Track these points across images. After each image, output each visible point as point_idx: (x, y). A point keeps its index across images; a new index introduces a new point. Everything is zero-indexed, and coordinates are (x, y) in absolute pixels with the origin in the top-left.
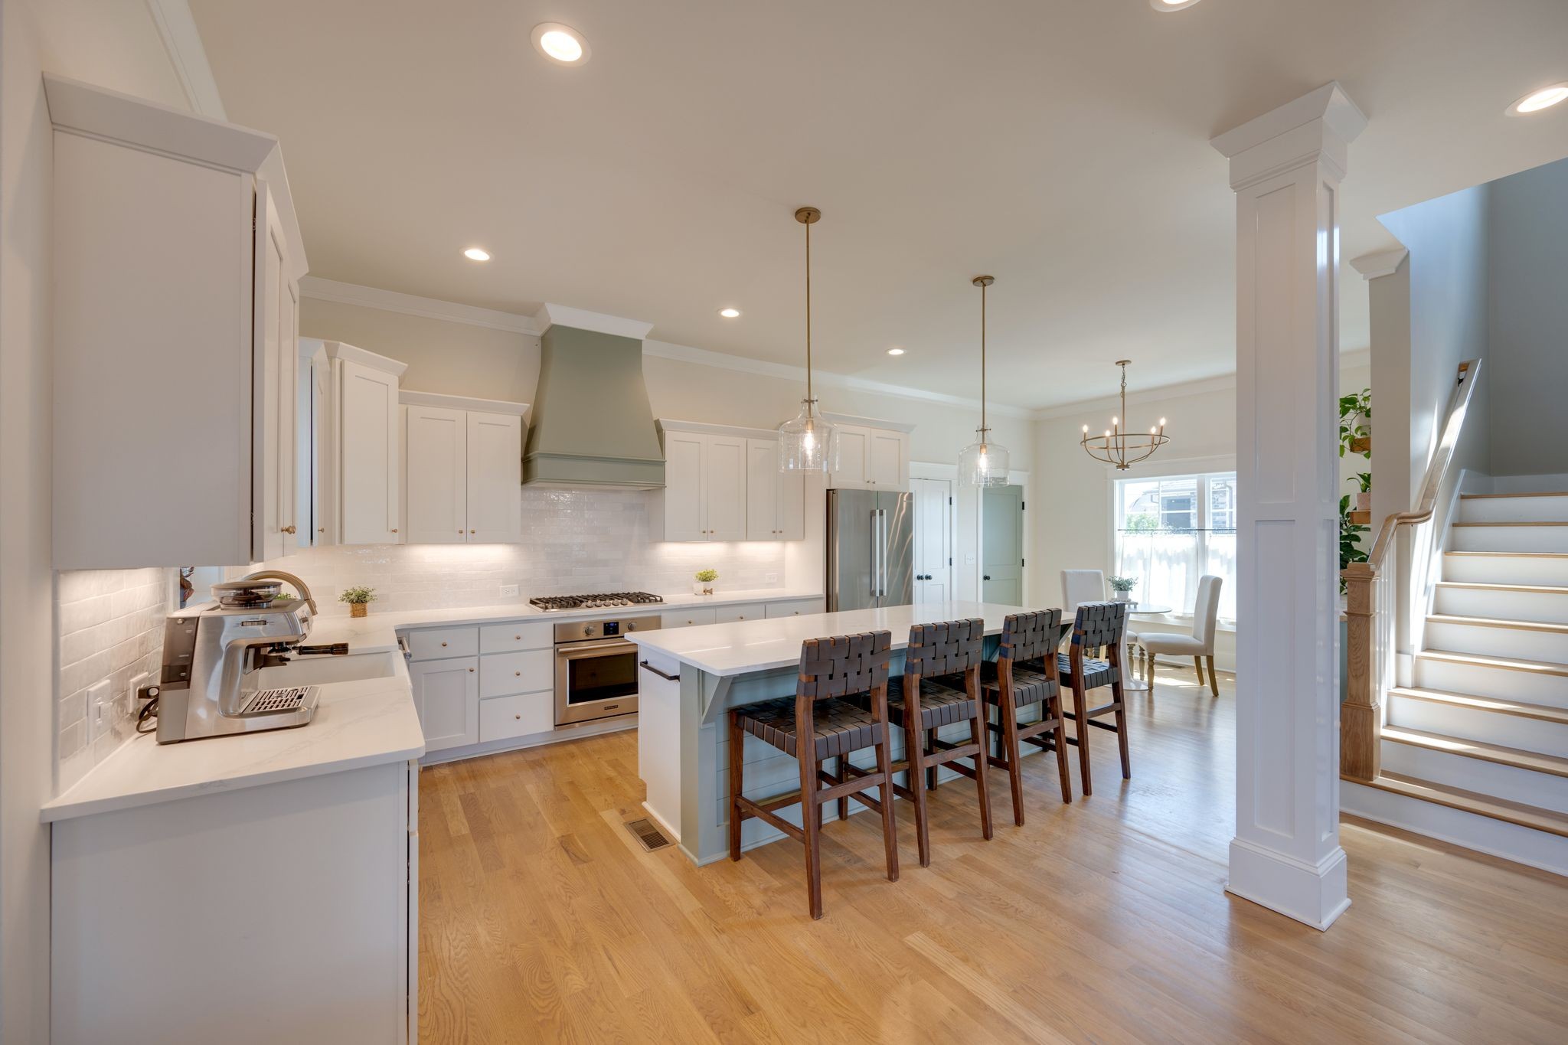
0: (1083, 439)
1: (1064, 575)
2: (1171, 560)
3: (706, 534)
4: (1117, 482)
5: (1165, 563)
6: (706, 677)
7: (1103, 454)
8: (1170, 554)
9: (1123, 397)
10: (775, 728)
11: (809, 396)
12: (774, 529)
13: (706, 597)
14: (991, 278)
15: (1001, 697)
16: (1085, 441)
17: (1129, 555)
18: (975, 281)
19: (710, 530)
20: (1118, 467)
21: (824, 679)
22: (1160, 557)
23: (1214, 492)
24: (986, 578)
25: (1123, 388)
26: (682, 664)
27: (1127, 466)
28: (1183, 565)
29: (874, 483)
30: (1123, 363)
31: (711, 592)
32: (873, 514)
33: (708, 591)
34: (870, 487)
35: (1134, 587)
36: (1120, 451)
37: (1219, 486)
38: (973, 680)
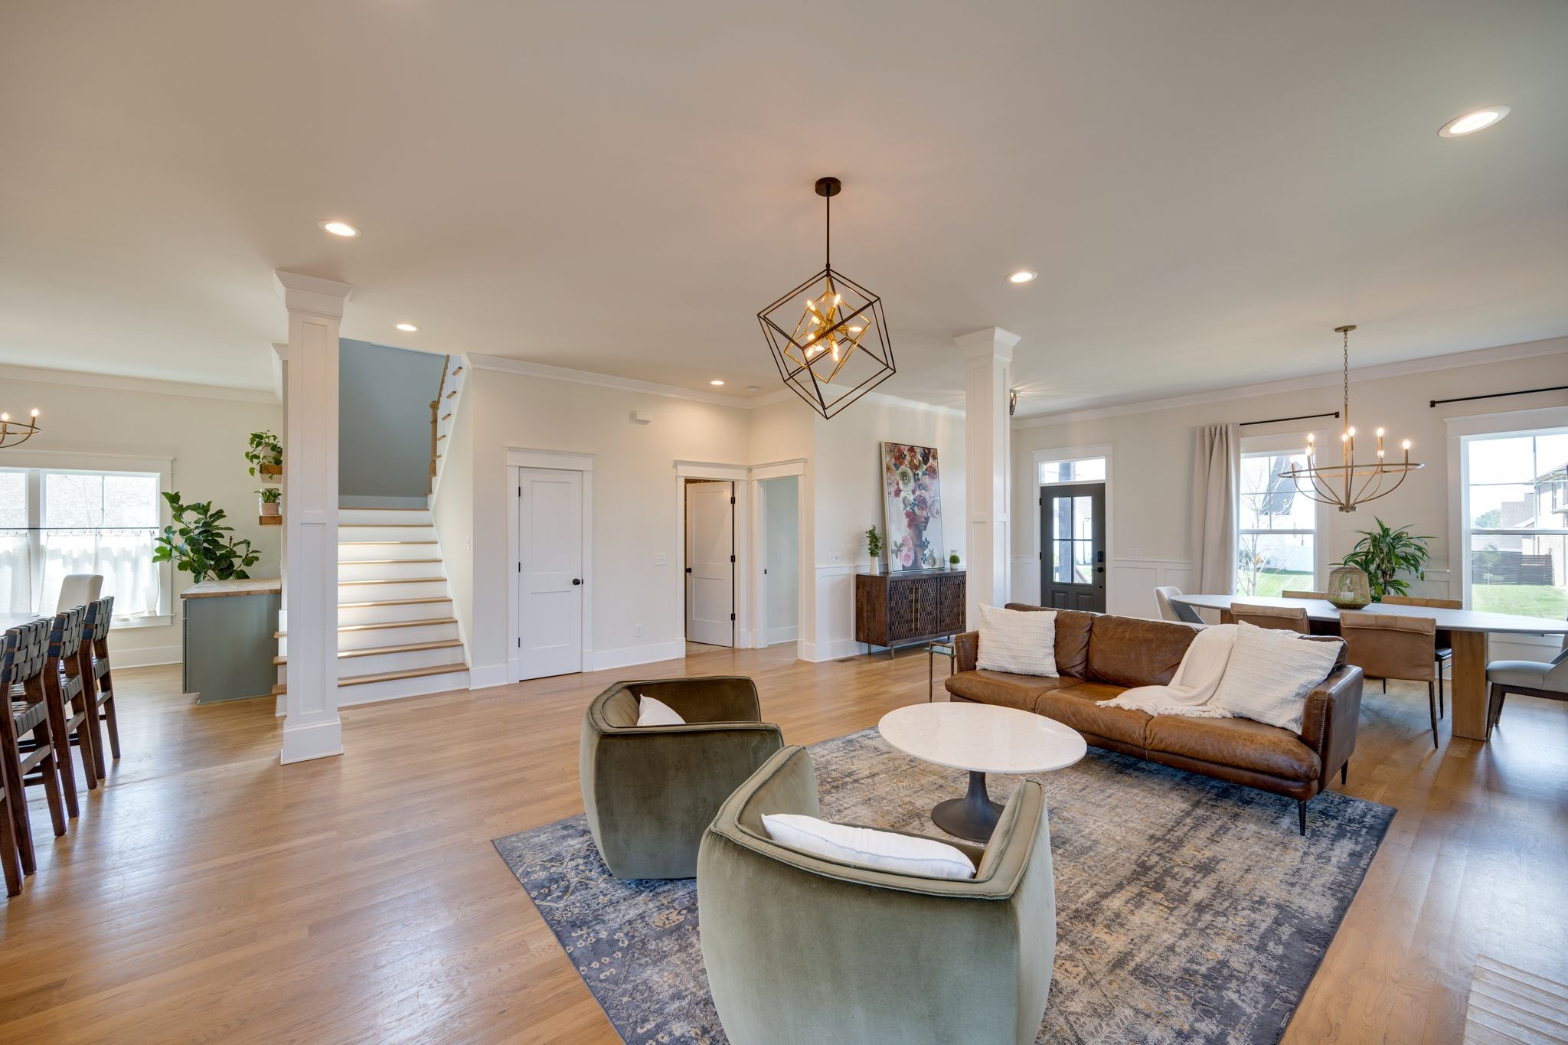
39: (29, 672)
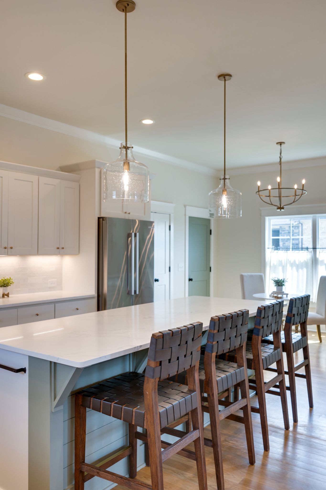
0: (257, 190)
1: (242, 277)
2: (298, 266)
3: (6, 250)
4: (267, 218)
5: (294, 268)
6: (58, 368)
7: (267, 200)
8: (297, 263)
9: (281, 164)
10: (122, 405)
11: (126, 144)
12: (58, 246)
13: (4, 299)
14: (230, 75)
15: (254, 363)
16: (259, 191)
17: (274, 264)
18: (219, 76)
19: (9, 246)
20: (278, 208)
21: (165, 363)
22: (292, 265)
23: (293, 227)
24: (190, 280)
25: (281, 159)
26: (30, 357)
27: (283, 208)
28: (305, 270)
29: (129, 213)
30: (281, 143)
31: (8, 295)
32: (129, 235)
33: (6, 295)
34: (127, 217)
35: (285, 284)
36: (280, 198)
37: (296, 223)
38: (242, 353)
39: (229, 347)
